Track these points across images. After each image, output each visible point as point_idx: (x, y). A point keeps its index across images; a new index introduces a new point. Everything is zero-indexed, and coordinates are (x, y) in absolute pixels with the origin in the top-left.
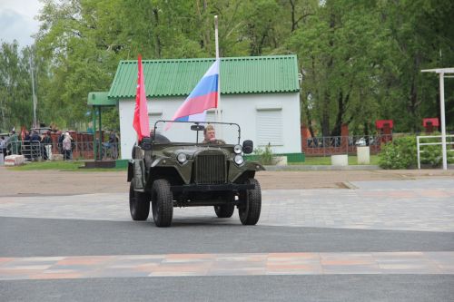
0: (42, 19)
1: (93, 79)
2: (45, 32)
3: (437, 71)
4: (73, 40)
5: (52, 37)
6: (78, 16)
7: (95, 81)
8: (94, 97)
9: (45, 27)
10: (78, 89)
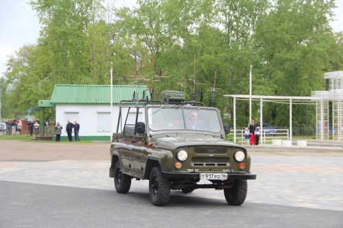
0: (8, 65)
1: (37, 94)
2: (9, 71)
3: (232, 96)
4: (24, 76)
5: (13, 74)
6: (26, 64)
7: (38, 95)
8: (42, 102)
9: (9, 69)
10: (29, 99)
